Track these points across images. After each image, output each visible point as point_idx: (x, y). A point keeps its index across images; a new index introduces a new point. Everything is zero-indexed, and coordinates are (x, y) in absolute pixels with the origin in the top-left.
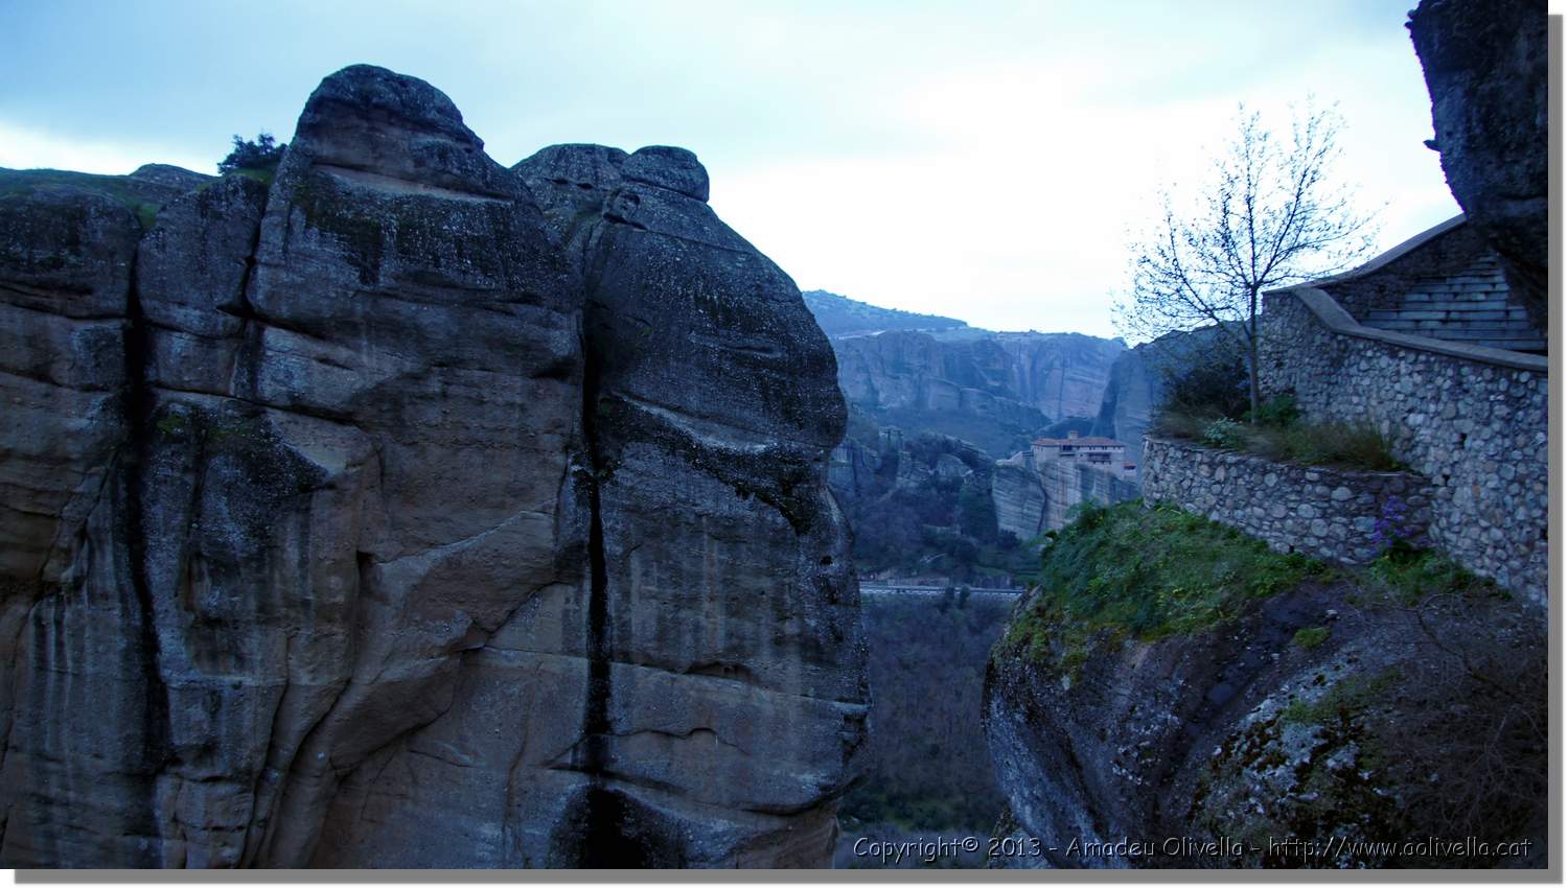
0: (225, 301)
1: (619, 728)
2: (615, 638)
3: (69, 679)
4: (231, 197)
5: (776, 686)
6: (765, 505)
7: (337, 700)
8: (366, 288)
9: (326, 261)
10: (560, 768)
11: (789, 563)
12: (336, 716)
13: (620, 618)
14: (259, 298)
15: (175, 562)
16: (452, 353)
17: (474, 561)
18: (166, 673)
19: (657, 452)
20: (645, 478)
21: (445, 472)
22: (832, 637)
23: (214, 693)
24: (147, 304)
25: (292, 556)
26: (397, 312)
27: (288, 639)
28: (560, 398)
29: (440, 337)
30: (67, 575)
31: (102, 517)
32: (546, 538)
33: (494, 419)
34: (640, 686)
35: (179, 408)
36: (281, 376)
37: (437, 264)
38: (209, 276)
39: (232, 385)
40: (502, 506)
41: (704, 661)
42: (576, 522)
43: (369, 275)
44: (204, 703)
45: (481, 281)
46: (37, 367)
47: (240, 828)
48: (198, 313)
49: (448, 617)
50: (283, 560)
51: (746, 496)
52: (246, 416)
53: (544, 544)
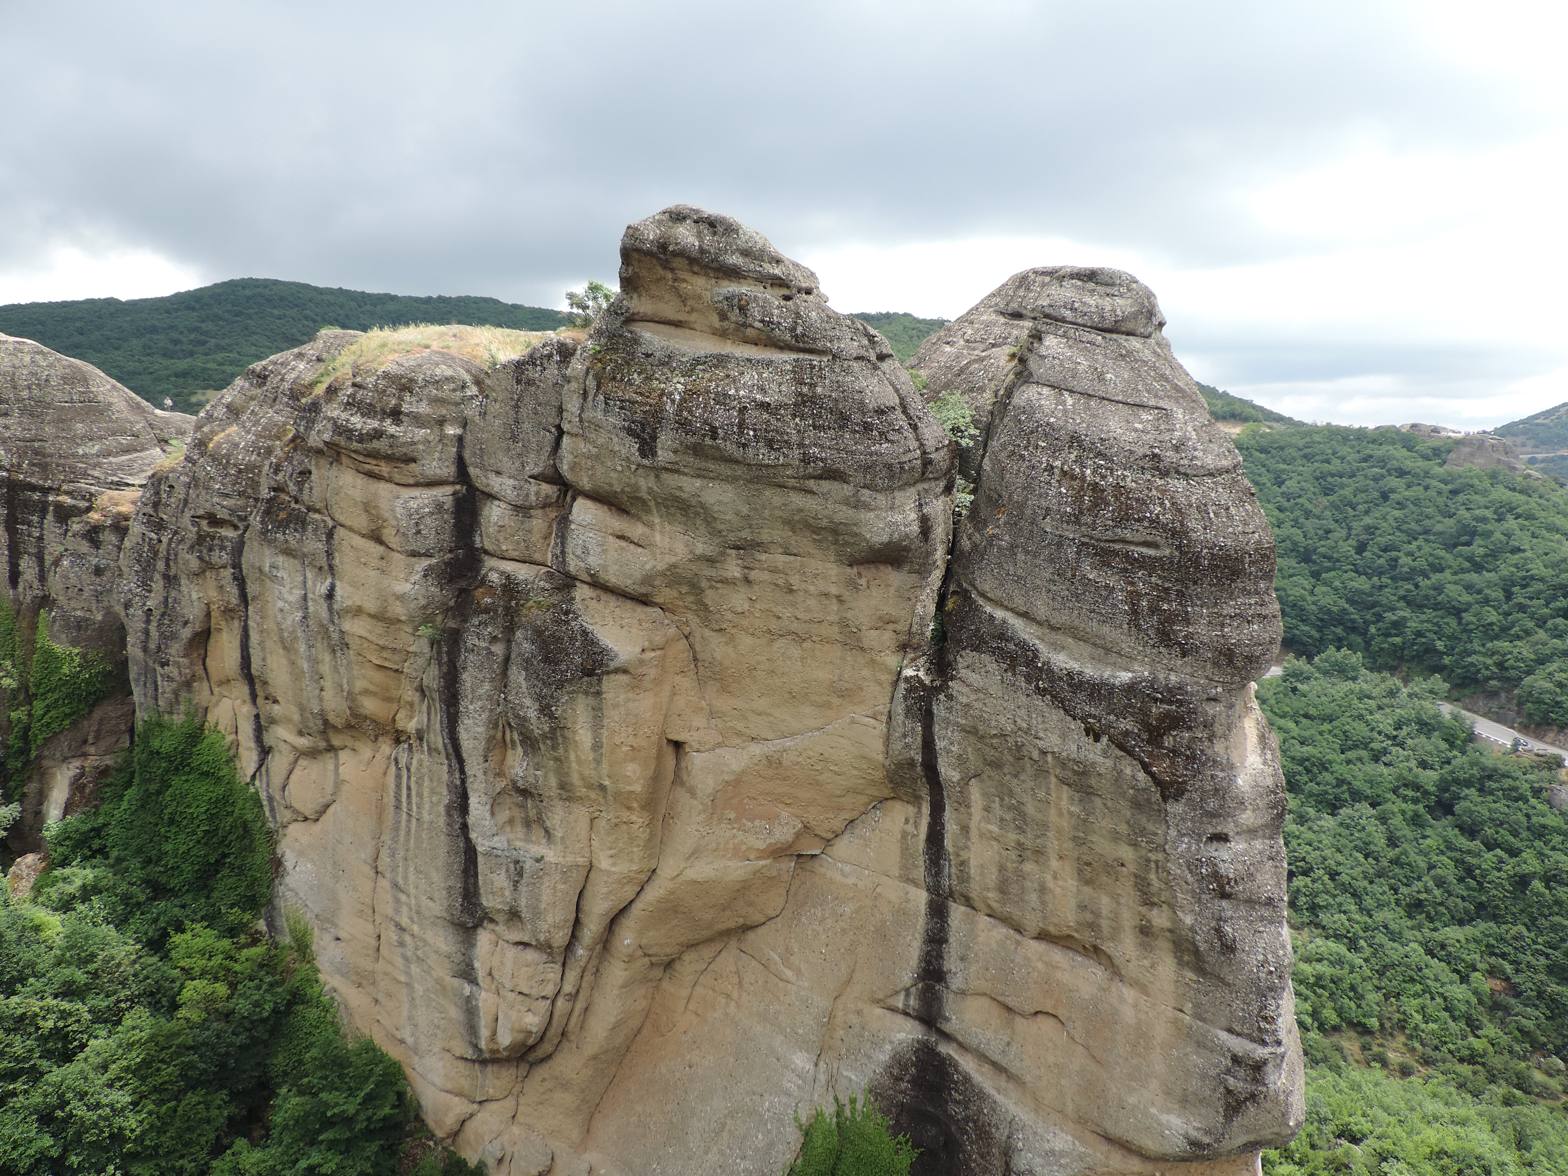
0: (536, 471)
1: (956, 982)
2: (954, 877)
3: (414, 821)
4: (545, 361)
5: (1143, 989)
6: (1123, 753)
7: (642, 889)
8: (645, 462)
9: (610, 432)
10: (893, 1010)
11: (1156, 834)
12: (638, 906)
13: (958, 855)
14: (565, 468)
15: (480, 729)
16: (746, 534)
17: (798, 763)
18: (473, 836)
19: (995, 665)
20: (982, 696)
21: (759, 663)
22: (1217, 944)
23: (517, 862)
24: (472, 471)
25: (584, 739)
26: (680, 488)
27: (592, 820)
28: (892, 590)
29: (727, 518)
30: (411, 726)
31: (432, 678)
32: (875, 748)
33: (808, 610)
34: (980, 939)
35: (494, 577)
36: (579, 552)
37: (714, 437)
38: (520, 445)
39: (550, 555)
40: (827, 705)
41: (1052, 929)
42: (905, 736)
43: (647, 448)
44: (507, 871)
45: (764, 456)
46: (372, 531)
47: (544, 998)
48: (511, 482)
49: (771, 818)
50: (576, 742)
51: (1097, 739)
52: (557, 589)
53: (874, 755)
